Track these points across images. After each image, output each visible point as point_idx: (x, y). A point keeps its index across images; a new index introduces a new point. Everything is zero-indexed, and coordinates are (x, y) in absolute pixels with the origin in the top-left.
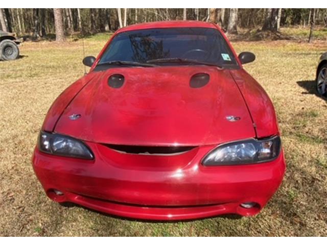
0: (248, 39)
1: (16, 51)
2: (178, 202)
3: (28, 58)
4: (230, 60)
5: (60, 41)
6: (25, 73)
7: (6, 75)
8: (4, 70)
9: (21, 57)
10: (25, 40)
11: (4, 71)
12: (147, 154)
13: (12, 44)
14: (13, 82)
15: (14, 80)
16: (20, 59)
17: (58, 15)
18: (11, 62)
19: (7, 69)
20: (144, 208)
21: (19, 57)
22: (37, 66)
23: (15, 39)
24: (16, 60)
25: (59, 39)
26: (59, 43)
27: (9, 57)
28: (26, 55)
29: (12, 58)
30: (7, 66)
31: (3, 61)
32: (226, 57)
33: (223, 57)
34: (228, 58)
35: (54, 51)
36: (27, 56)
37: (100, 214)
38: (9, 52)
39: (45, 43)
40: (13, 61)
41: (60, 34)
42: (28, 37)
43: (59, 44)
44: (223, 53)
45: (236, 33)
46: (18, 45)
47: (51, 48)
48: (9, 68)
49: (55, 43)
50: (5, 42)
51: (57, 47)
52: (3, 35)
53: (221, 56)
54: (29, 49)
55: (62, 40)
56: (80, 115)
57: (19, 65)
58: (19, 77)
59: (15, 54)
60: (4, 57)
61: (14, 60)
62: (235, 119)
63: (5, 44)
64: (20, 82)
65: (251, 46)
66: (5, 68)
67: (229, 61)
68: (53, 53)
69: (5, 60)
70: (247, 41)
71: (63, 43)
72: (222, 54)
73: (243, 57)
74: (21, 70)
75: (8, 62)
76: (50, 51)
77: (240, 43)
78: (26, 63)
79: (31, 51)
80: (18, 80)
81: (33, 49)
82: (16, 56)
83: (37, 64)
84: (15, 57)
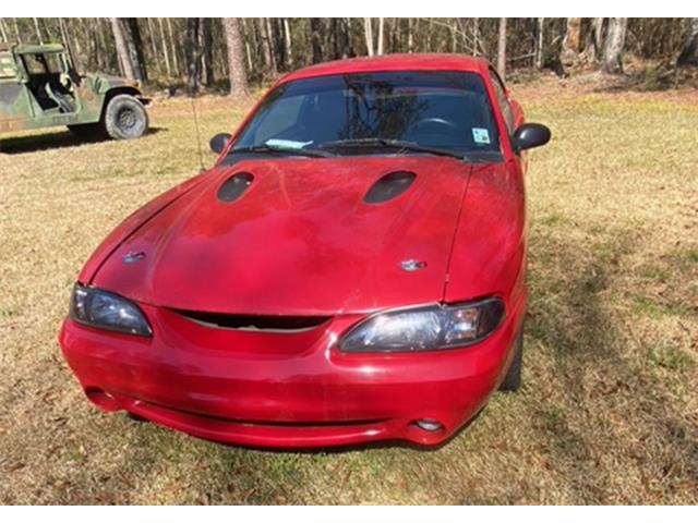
0: (642, 86)
1: (141, 119)
2: (292, 415)
3: (167, 134)
4: (488, 141)
5: (238, 96)
6: (152, 165)
7: (113, 170)
8: (115, 158)
9: (154, 131)
10: (172, 93)
11: (114, 161)
12: (252, 329)
13: (133, 104)
14: (123, 185)
15: (127, 181)
16: (152, 136)
17: (235, 37)
18: (132, 142)
19: (121, 158)
20: (246, 425)
21: (150, 131)
22: (181, 150)
23: (138, 93)
24: (142, 139)
25: (237, 92)
26: (236, 98)
27: (129, 132)
28: (164, 127)
29: (135, 134)
30: (122, 151)
31: (116, 139)
32: (481, 135)
33: (475, 135)
34: (484, 138)
35: (224, 117)
36: (166, 130)
37: (190, 434)
38: (128, 121)
39: (207, 99)
40: (136, 140)
41: (239, 80)
42: (181, 86)
43: (236, 103)
44: (475, 127)
45: (619, 72)
46: (147, 106)
47: (221, 110)
48: (124, 155)
49: (230, 100)
50: (118, 100)
51: (232, 107)
52: (114, 86)
53: (471, 132)
54: (176, 113)
55: (243, 93)
56: (143, 254)
57: (146, 148)
58: (137, 173)
59: (140, 124)
60: (119, 131)
61: (139, 137)
62: (417, 265)
63: (119, 105)
64: (135, 184)
65: (646, 101)
66: (117, 156)
67: (486, 144)
68: (222, 120)
69: (121, 138)
70: (640, 90)
71: (244, 100)
72: (474, 130)
73: (523, 135)
74: (146, 159)
75: (125, 142)
76: (216, 117)
77: (622, 96)
78: (160, 143)
79: (180, 117)
80: (133, 180)
81: (183, 113)
82: (143, 128)
83: (181, 146)
84: (141, 133)
